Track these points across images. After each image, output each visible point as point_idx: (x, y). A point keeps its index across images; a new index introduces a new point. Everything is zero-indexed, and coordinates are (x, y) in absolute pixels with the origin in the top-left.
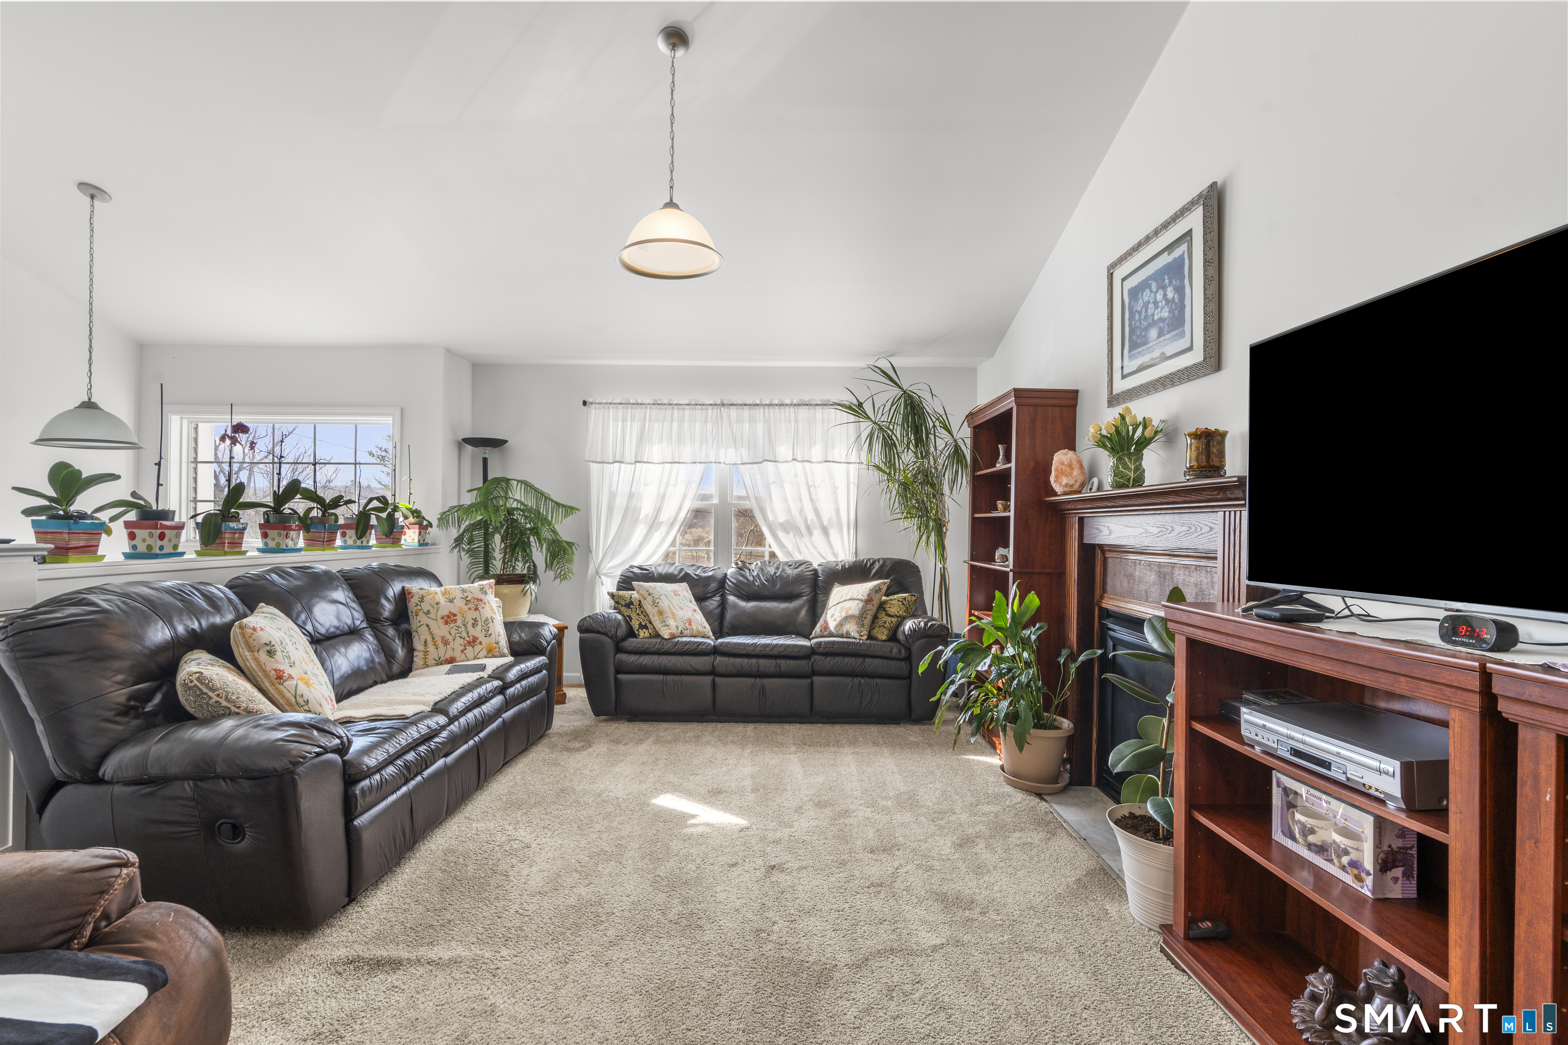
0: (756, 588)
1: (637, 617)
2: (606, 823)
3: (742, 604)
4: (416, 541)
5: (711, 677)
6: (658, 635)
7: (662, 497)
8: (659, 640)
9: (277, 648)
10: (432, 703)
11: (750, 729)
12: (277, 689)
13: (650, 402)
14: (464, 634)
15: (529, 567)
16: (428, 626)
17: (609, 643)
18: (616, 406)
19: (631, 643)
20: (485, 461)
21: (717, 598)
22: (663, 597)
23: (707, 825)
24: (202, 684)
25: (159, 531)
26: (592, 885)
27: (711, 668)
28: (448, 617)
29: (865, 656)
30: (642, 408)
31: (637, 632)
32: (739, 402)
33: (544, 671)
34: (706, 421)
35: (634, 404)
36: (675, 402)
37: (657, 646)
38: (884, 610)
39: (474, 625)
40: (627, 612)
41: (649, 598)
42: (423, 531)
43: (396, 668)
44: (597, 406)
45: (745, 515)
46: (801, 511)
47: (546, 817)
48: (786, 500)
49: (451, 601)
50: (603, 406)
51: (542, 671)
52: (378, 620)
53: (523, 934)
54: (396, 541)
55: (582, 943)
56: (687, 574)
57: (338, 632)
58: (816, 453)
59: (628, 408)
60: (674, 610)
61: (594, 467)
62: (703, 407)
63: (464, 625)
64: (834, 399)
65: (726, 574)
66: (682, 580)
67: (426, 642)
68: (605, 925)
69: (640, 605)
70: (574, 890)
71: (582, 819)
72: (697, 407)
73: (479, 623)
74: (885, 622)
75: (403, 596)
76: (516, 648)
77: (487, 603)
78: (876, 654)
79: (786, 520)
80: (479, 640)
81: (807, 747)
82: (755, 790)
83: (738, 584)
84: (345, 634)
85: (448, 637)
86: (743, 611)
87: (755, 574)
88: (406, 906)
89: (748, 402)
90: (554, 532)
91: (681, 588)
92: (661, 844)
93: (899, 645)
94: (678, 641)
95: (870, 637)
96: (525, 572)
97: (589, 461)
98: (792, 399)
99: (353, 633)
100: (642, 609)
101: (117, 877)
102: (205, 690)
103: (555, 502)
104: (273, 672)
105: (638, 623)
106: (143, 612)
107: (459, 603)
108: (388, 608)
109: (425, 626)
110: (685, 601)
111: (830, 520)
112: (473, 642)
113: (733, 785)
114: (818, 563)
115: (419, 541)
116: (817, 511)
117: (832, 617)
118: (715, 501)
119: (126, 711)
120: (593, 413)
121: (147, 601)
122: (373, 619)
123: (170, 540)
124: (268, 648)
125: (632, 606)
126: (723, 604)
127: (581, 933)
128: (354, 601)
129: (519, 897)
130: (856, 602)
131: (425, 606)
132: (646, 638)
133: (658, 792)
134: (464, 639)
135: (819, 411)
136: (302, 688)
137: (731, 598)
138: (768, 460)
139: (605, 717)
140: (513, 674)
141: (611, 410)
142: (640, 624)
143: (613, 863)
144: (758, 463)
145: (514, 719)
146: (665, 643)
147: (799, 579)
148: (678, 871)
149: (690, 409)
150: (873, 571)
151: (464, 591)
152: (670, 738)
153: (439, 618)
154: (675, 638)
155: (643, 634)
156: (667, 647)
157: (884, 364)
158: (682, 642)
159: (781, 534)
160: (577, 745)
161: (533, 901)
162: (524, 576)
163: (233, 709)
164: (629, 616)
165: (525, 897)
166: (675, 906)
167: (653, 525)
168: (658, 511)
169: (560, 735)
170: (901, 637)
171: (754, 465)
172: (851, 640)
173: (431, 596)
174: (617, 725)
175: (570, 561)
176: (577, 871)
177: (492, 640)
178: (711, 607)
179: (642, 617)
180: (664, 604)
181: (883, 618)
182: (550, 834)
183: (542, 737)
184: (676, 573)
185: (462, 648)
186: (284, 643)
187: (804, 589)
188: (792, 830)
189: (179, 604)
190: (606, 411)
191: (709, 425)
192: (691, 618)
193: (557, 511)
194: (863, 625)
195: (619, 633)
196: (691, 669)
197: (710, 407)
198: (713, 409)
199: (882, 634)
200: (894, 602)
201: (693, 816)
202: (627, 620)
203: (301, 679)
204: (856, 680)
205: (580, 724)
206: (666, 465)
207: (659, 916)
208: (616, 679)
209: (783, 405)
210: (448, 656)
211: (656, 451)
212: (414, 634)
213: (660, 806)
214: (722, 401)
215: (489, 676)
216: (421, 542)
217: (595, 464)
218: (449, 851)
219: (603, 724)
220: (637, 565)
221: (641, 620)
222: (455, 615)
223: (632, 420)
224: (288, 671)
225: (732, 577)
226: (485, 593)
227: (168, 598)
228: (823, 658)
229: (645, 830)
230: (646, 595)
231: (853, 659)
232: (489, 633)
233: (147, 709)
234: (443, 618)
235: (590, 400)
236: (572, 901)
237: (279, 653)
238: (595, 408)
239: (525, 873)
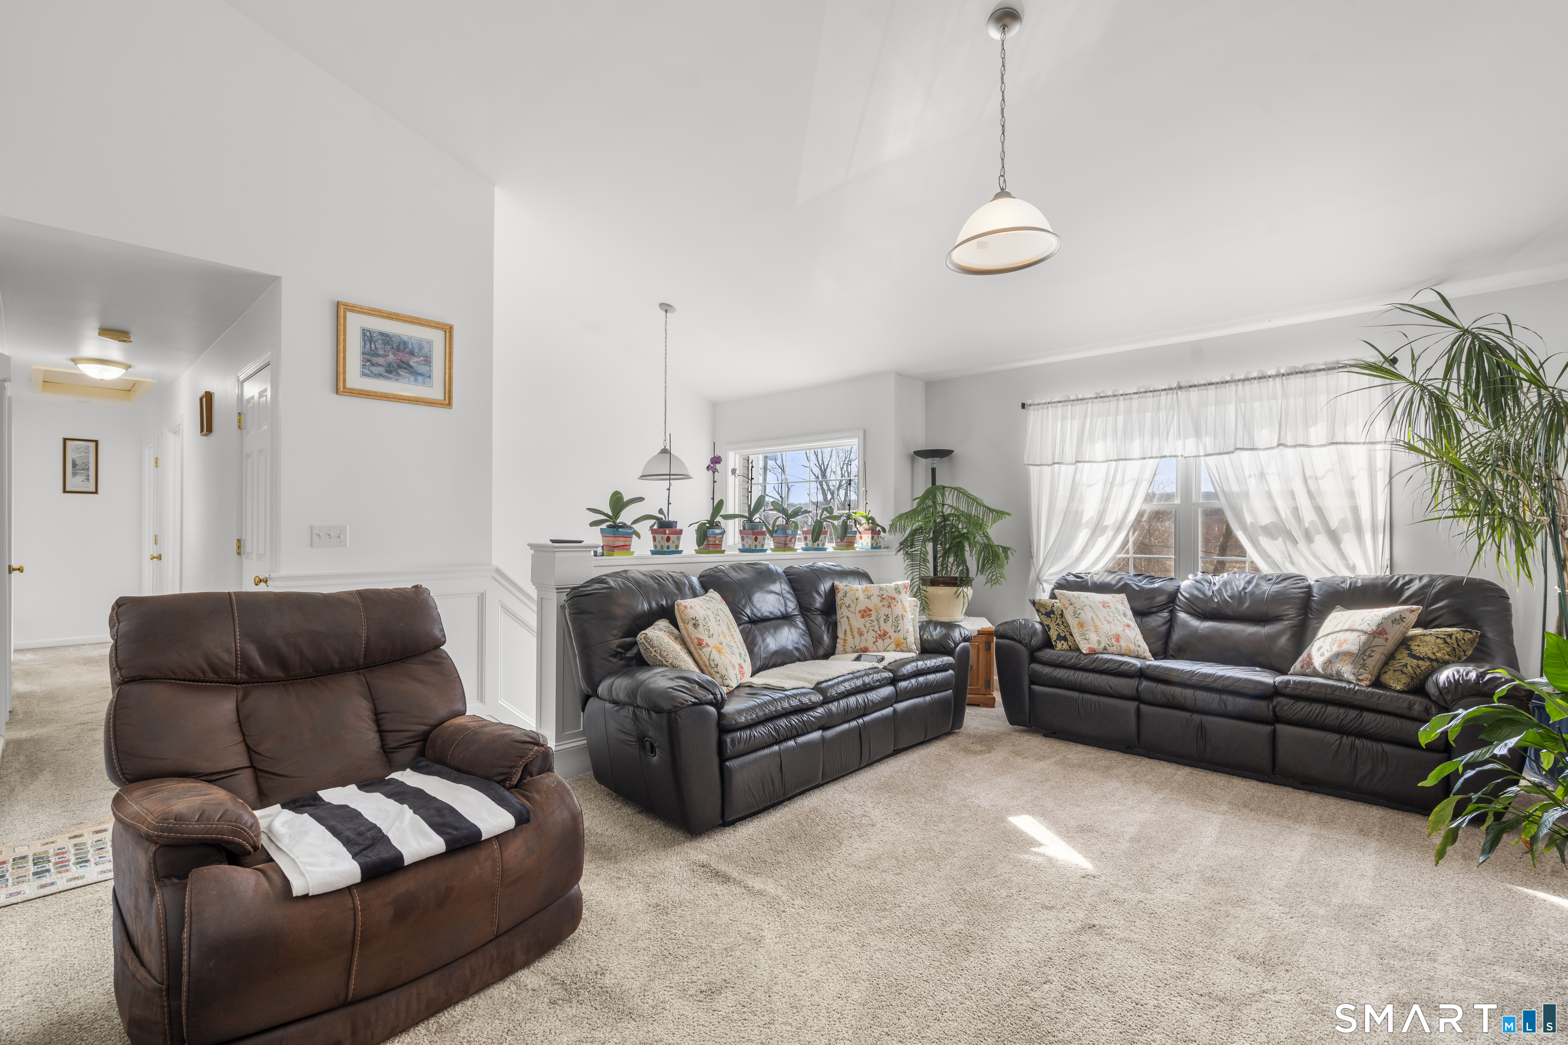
0: (1215, 606)
1: (1056, 627)
2: (952, 826)
3: (1195, 623)
4: (870, 545)
5: (1136, 703)
6: (1078, 650)
7: (1106, 501)
8: (1076, 654)
9: (700, 623)
10: (815, 682)
11: (1182, 773)
12: (698, 652)
13: (1093, 396)
14: (876, 628)
15: (962, 570)
16: (848, 618)
17: (1024, 652)
18: (1055, 405)
19: (1047, 654)
20: (933, 470)
21: (1165, 614)
22: (1087, 609)
23: (1050, 859)
24: (647, 642)
25: (666, 536)
26: (901, 876)
27: (1134, 692)
28: (865, 611)
29: (1362, 708)
30: (1083, 404)
31: (1054, 643)
32: (1202, 382)
33: (951, 672)
34: (1158, 410)
35: (1074, 400)
36: (1121, 392)
37: (1073, 661)
38: (1408, 648)
39: (885, 621)
40: (1047, 621)
41: (1071, 608)
42: (875, 536)
43: (821, 652)
44: (1036, 407)
45: (1215, 516)
46: (1296, 511)
47: (905, 805)
48: (1269, 495)
49: (869, 598)
50: (1041, 406)
51: (947, 670)
52: (809, 610)
53: (819, 894)
54: (850, 544)
55: (857, 919)
56: (1126, 585)
57: (771, 616)
58: (1318, 433)
59: (1067, 405)
60: (1098, 623)
61: (1034, 471)
62: (1155, 393)
63: (877, 620)
64: (1346, 357)
65: (1179, 587)
66: (1120, 590)
67: (845, 631)
68: (887, 913)
69: (1062, 615)
70: (883, 874)
71: (934, 816)
72: (1147, 394)
73: (890, 619)
74: (1406, 666)
75: (833, 590)
76: (927, 646)
77: (899, 602)
78: (1381, 708)
79: (1272, 523)
80: (889, 634)
81: (1246, 811)
82: (1135, 840)
83: (1192, 599)
84: (777, 618)
85: (863, 629)
86: (1194, 632)
87: (1215, 588)
88: (759, 841)
89: (1214, 380)
90: (987, 537)
91: (1115, 600)
92: (988, 861)
93: (1425, 701)
94: (1097, 658)
95: (1377, 683)
96: (957, 575)
97: (1028, 465)
98: (1279, 368)
99: (785, 618)
100: (1063, 619)
101: (531, 750)
102: (648, 647)
103: (986, 507)
104: (696, 640)
105: (1056, 633)
106: (632, 590)
107: (876, 600)
108: (819, 602)
109: (845, 618)
110: (1117, 615)
111: (1343, 521)
112: (884, 635)
113: (1113, 827)
114: (1316, 578)
115: (872, 544)
116: (1319, 511)
117: (1319, 650)
118: (1177, 501)
119: (616, 654)
120: (1032, 415)
121: (637, 583)
122: (804, 609)
123: (673, 542)
124: (694, 622)
125: (1052, 616)
126: (1172, 621)
127: (862, 912)
128: (789, 593)
129: (838, 863)
130: (1356, 634)
131: (847, 601)
132: (1064, 650)
133: (1023, 810)
134: (876, 632)
135: (1321, 378)
136: (715, 655)
137: (1182, 615)
138: (1240, 449)
139: (1020, 727)
140: (909, 668)
141: (1050, 409)
142: (1059, 635)
143: (932, 863)
144: (1229, 453)
145: (907, 711)
146: (1083, 657)
147: (1279, 598)
148: (986, 892)
149: (1139, 398)
150: (1407, 594)
151: (881, 589)
152: (1076, 762)
153: (857, 612)
154: (1096, 653)
155: (1060, 645)
156: (1084, 662)
157: (1428, 299)
158: (1101, 659)
159: (1264, 541)
160: (978, 748)
161: (846, 870)
162: (956, 578)
163: (664, 662)
164: (1048, 626)
165: (842, 865)
166: (959, 922)
167: (1098, 528)
168: (1102, 514)
169: (969, 736)
170: (1431, 688)
171: (1224, 456)
172: (1344, 685)
173: (852, 592)
174: (1030, 737)
175: (1001, 566)
176: (896, 859)
177: (900, 635)
178: (1154, 624)
179: (1062, 627)
180: (1087, 615)
181: (1403, 658)
182: (898, 820)
183: (949, 733)
184: (1113, 582)
185: (874, 640)
186: (707, 619)
187: (1287, 610)
188: (1149, 896)
189: (656, 586)
190: (1045, 411)
191: (1163, 414)
192: (1121, 633)
193: (988, 516)
194: (1364, 666)
195: (1033, 643)
196: (1110, 691)
197: (1163, 393)
198: (1167, 394)
199: (1396, 681)
200: (1428, 639)
201: (1040, 845)
202: (1046, 629)
203: (716, 648)
204: (1346, 740)
205: (995, 729)
206: (1109, 462)
207: (937, 926)
208: (1030, 689)
209: (1265, 377)
210: (862, 646)
211: (1100, 449)
212: (839, 623)
213: (1015, 826)
214: (1179, 383)
215: (885, 668)
216: (875, 545)
217: (1035, 467)
218: (816, 810)
219: (1017, 734)
220: (1074, 573)
221: (1060, 631)
222: (870, 610)
223: (1073, 418)
224: (706, 640)
225: (1185, 591)
226: (899, 592)
227: (651, 582)
228: (1292, 701)
229: (983, 843)
230: (1068, 605)
231: (1342, 710)
232: (899, 629)
233: (627, 655)
234: (860, 612)
235: (1029, 402)
236: (875, 883)
237: (701, 627)
238: (1034, 410)
239: (856, 845)
